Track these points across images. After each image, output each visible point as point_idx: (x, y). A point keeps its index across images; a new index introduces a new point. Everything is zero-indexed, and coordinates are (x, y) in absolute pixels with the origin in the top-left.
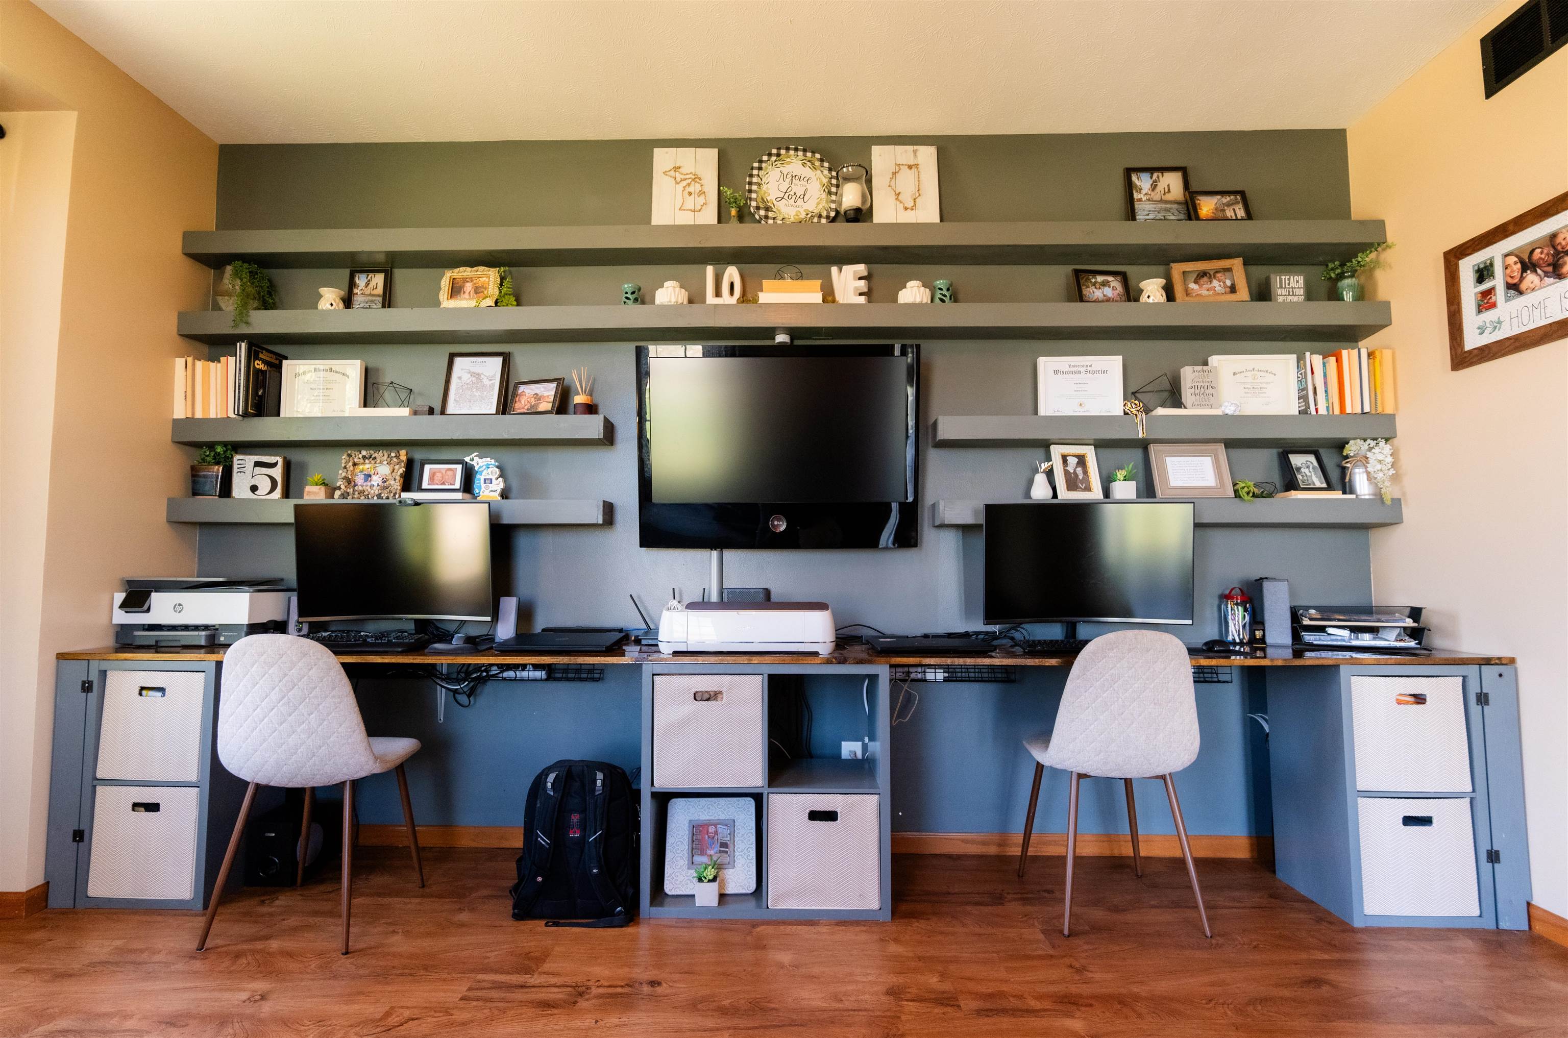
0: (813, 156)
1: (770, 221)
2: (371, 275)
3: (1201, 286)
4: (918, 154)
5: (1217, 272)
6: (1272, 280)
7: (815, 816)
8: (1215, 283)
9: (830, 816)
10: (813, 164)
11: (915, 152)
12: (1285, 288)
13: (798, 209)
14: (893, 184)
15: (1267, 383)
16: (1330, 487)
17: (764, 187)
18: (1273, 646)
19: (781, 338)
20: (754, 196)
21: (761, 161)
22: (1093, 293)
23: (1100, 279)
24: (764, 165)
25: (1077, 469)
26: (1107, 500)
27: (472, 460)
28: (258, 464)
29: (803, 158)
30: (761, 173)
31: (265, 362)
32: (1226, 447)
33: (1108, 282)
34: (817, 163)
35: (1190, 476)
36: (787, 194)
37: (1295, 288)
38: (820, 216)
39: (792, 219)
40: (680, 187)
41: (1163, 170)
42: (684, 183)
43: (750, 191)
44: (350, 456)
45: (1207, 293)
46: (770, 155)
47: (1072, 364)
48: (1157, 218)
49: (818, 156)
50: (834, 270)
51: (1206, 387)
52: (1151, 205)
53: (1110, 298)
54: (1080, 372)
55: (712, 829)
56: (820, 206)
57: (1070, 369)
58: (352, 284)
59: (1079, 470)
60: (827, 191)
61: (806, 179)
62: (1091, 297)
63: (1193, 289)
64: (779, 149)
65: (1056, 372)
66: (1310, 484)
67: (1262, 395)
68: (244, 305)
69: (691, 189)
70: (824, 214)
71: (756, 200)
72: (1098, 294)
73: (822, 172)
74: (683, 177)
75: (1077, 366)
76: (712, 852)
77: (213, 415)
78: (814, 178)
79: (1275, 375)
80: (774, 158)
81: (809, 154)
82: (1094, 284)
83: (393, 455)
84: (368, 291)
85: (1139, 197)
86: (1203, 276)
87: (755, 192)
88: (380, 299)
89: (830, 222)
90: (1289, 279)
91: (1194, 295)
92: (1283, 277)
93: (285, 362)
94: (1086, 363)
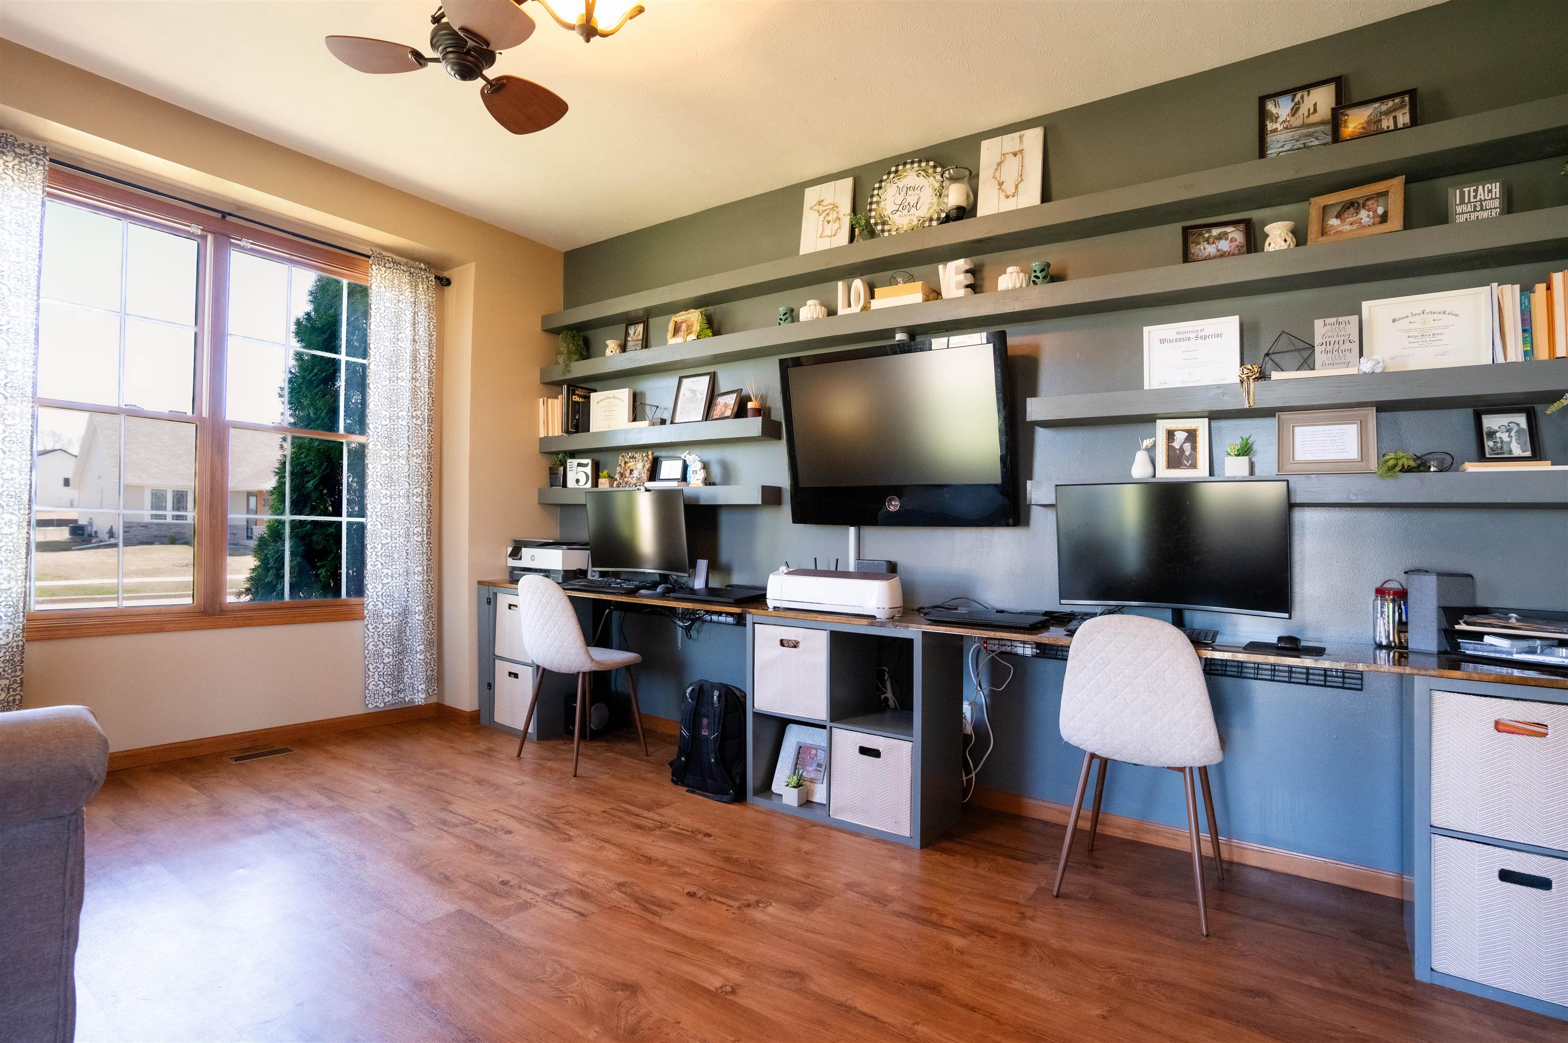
0: (928, 164)
1: (886, 234)
2: (637, 326)
3: (1343, 221)
4: (1025, 139)
5: (1368, 200)
6: (1450, 195)
7: (864, 751)
8: (1363, 214)
9: (875, 753)
10: (926, 172)
11: (1021, 137)
12: (1469, 202)
13: (911, 218)
14: (997, 175)
15: (1445, 327)
16: (1537, 455)
17: (882, 205)
18: (1416, 653)
19: (900, 336)
20: (873, 214)
21: (881, 181)
22: (1205, 249)
23: (1215, 232)
24: (883, 184)
25: (1185, 445)
26: (1212, 479)
27: (685, 457)
28: (579, 465)
29: (918, 168)
30: (881, 191)
31: (579, 396)
32: (1377, 411)
33: (1226, 233)
34: (931, 171)
35: (1324, 448)
36: (902, 206)
37: (1485, 200)
38: (931, 220)
39: (905, 228)
40: (821, 218)
41: (1308, 87)
42: (825, 214)
43: (870, 210)
44: (623, 456)
45: (1348, 228)
46: (889, 173)
47: (1181, 330)
48: (1295, 147)
49: (931, 163)
50: (941, 267)
51: (1341, 342)
52: (1290, 134)
53: (1225, 252)
54: (1189, 339)
55: (813, 752)
56: (932, 210)
57: (1180, 336)
58: (627, 334)
59: (1187, 447)
60: (938, 194)
61: (919, 188)
62: (1201, 254)
63: (1332, 226)
64: (897, 166)
65: (1162, 341)
66: (1503, 453)
67: (1434, 343)
68: (569, 359)
69: (829, 218)
70: (935, 216)
71: (874, 217)
72: (1211, 249)
73: (934, 177)
74: (824, 208)
75: (1185, 333)
76: (810, 769)
77: (557, 435)
78: (927, 185)
79: (1457, 315)
80: (892, 176)
81: (923, 164)
82: (1207, 240)
83: (644, 455)
84: (635, 339)
85: (1274, 127)
86: (1349, 208)
87: (875, 210)
88: (641, 342)
89: (940, 224)
90: (1476, 191)
91: (1332, 232)
92: (1466, 190)
93: (592, 395)
94: (1197, 328)
